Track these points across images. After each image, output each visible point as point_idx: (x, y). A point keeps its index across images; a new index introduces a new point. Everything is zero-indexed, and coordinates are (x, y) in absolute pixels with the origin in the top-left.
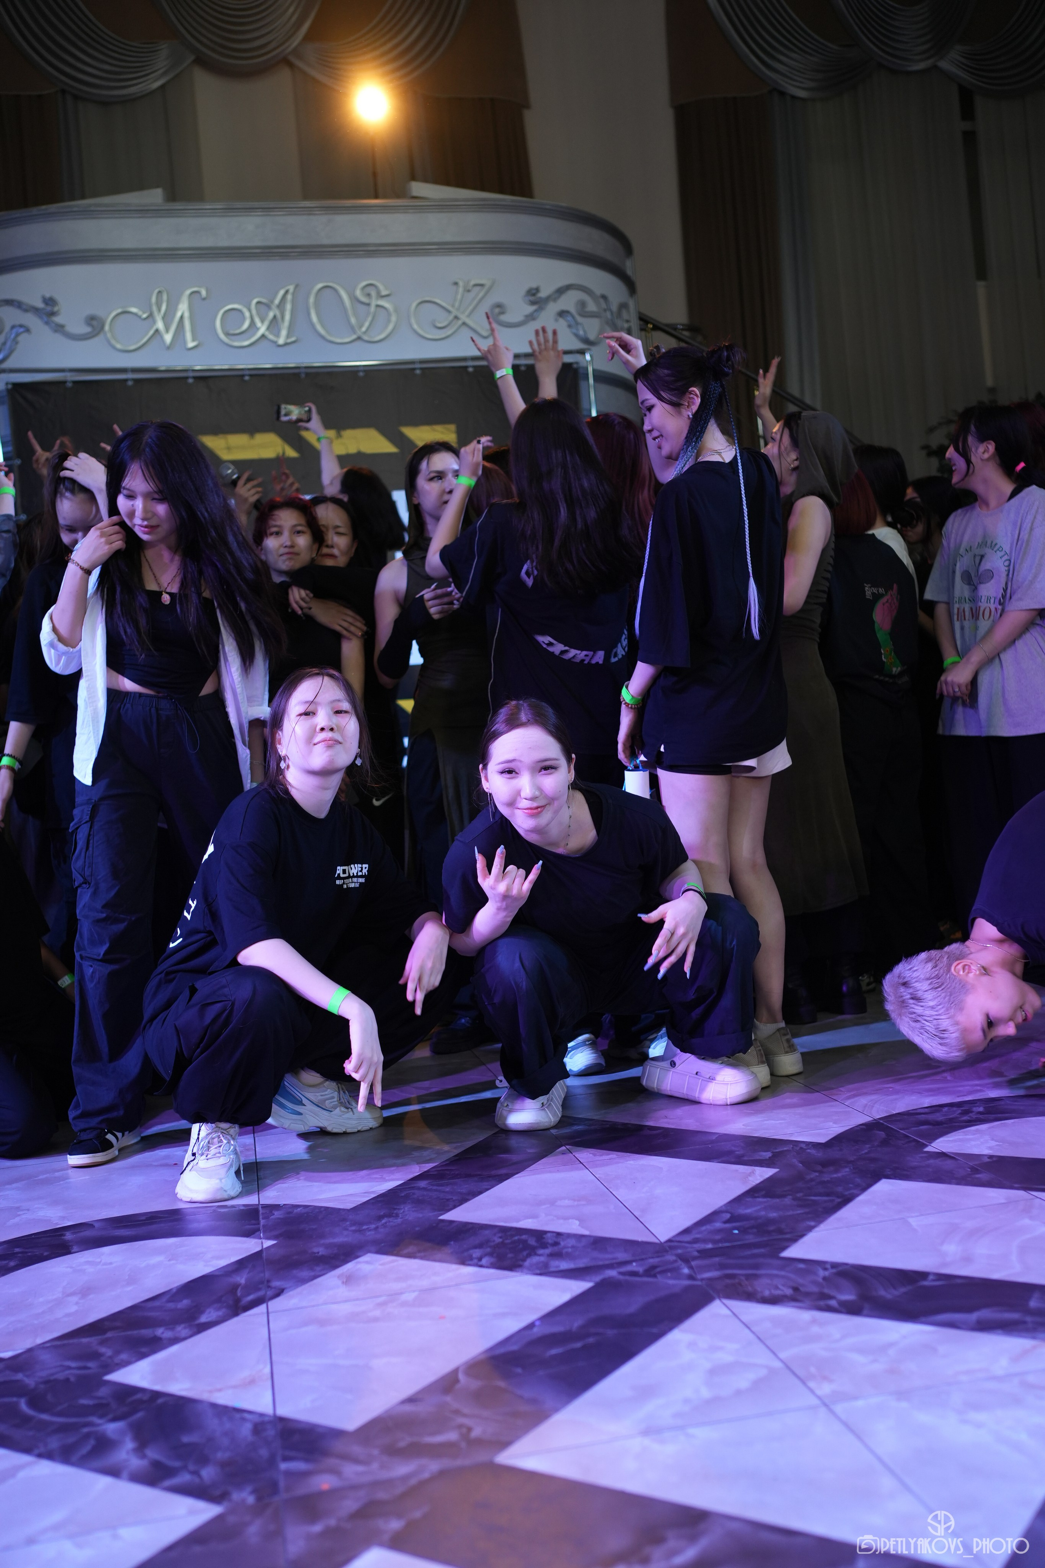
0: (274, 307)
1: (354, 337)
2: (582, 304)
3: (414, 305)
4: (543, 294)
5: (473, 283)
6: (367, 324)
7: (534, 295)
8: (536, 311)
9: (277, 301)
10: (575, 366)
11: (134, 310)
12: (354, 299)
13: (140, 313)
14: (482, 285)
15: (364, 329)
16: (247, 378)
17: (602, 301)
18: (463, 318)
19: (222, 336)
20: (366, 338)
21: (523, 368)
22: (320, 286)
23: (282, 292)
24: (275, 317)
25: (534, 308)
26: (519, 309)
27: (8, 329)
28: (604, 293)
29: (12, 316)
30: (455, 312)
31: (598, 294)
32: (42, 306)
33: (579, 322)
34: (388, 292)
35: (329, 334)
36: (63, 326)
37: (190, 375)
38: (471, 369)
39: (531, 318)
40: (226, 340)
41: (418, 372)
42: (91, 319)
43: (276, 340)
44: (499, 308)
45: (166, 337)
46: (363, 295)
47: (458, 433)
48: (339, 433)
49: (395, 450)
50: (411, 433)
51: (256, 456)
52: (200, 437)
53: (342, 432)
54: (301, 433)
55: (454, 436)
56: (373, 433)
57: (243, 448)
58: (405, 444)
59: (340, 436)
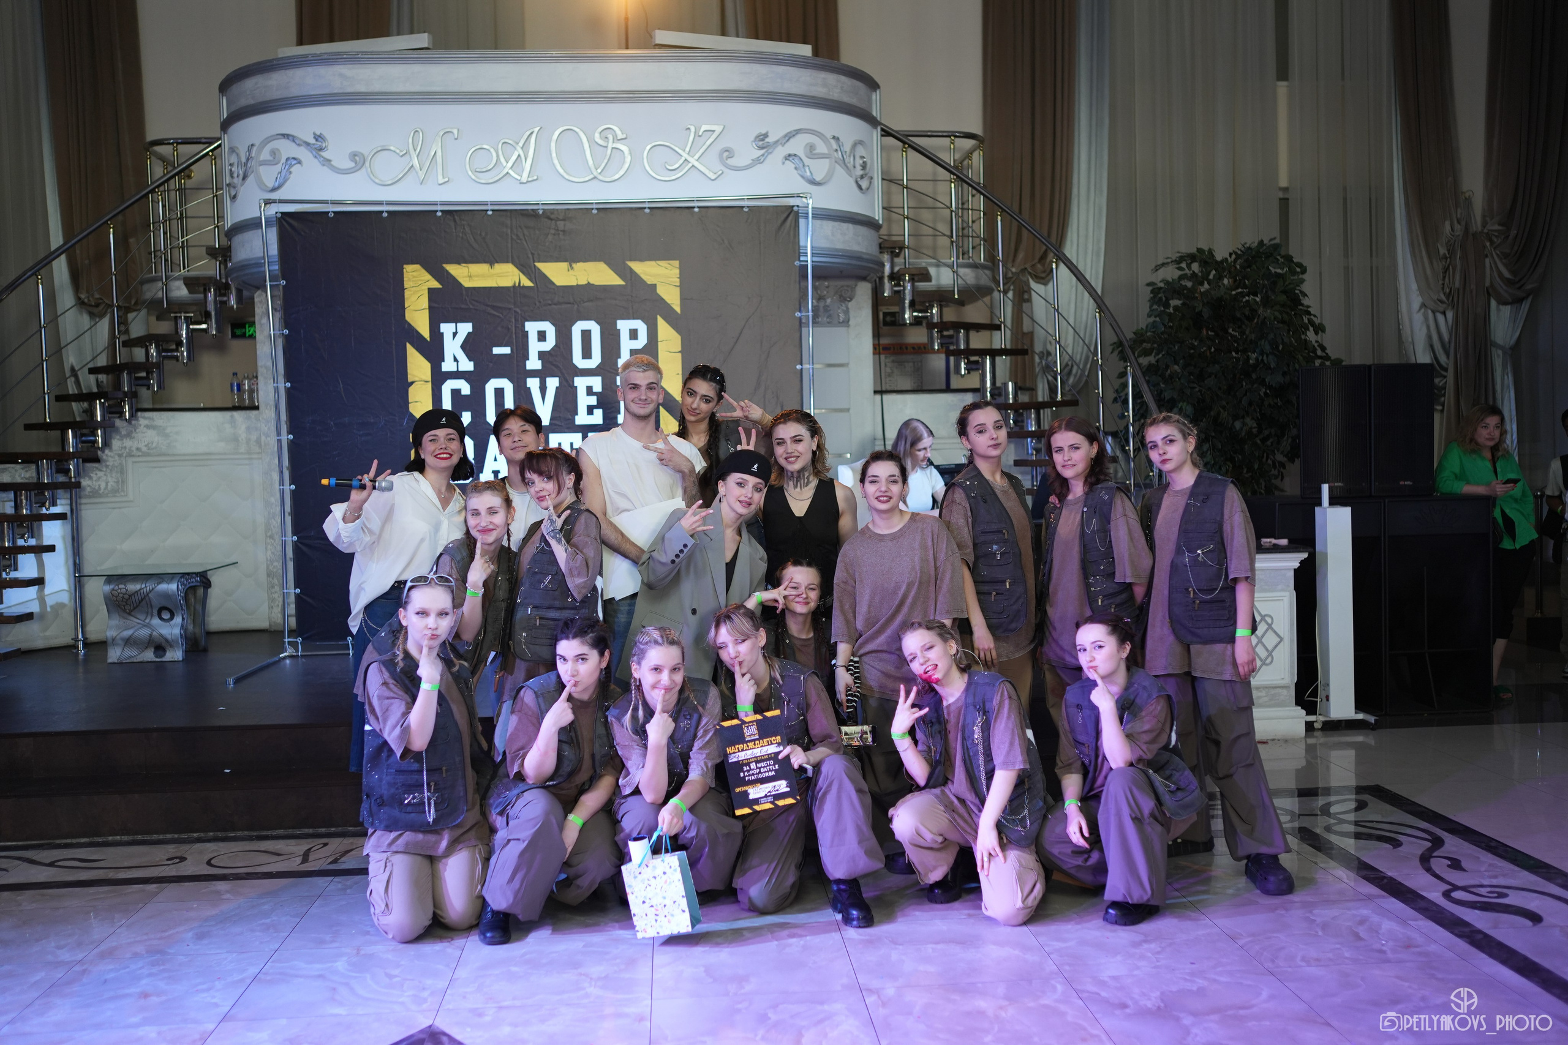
0: (519, 148)
1: (591, 176)
2: (811, 147)
3: (648, 147)
4: (771, 139)
5: (704, 128)
6: (603, 165)
7: (763, 140)
8: (763, 155)
9: (521, 144)
10: (795, 209)
11: (392, 148)
12: (591, 140)
13: (398, 151)
14: (714, 131)
15: (599, 171)
16: (490, 213)
17: (833, 142)
18: (693, 161)
19: (470, 173)
20: (600, 177)
21: (746, 210)
22: (560, 130)
23: (528, 133)
24: (519, 156)
25: (762, 152)
26: (747, 152)
27: (283, 160)
28: (836, 135)
29: (287, 149)
30: (685, 155)
31: (829, 135)
32: (313, 141)
33: (806, 164)
34: (624, 136)
35: (568, 174)
36: (330, 161)
37: (439, 208)
38: (696, 210)
39: (758, 161)
40: (473, 177)
41: (647, 211)
42: (354, 156)
43: (519, 178)
44: (728, 153)
45: (420, 172)
46: (601, 138)
47: (681, 268)
48: (571, 266)
49: (622, 283)
50: (638, 267)
51: (494, 285)
52: (444, 265)
53: (574, 265)
54: (537, 264)
55: (678, 271)
56: (602, 266)
57: (483, 276)
58: (632, 278)
59: (572, 268)
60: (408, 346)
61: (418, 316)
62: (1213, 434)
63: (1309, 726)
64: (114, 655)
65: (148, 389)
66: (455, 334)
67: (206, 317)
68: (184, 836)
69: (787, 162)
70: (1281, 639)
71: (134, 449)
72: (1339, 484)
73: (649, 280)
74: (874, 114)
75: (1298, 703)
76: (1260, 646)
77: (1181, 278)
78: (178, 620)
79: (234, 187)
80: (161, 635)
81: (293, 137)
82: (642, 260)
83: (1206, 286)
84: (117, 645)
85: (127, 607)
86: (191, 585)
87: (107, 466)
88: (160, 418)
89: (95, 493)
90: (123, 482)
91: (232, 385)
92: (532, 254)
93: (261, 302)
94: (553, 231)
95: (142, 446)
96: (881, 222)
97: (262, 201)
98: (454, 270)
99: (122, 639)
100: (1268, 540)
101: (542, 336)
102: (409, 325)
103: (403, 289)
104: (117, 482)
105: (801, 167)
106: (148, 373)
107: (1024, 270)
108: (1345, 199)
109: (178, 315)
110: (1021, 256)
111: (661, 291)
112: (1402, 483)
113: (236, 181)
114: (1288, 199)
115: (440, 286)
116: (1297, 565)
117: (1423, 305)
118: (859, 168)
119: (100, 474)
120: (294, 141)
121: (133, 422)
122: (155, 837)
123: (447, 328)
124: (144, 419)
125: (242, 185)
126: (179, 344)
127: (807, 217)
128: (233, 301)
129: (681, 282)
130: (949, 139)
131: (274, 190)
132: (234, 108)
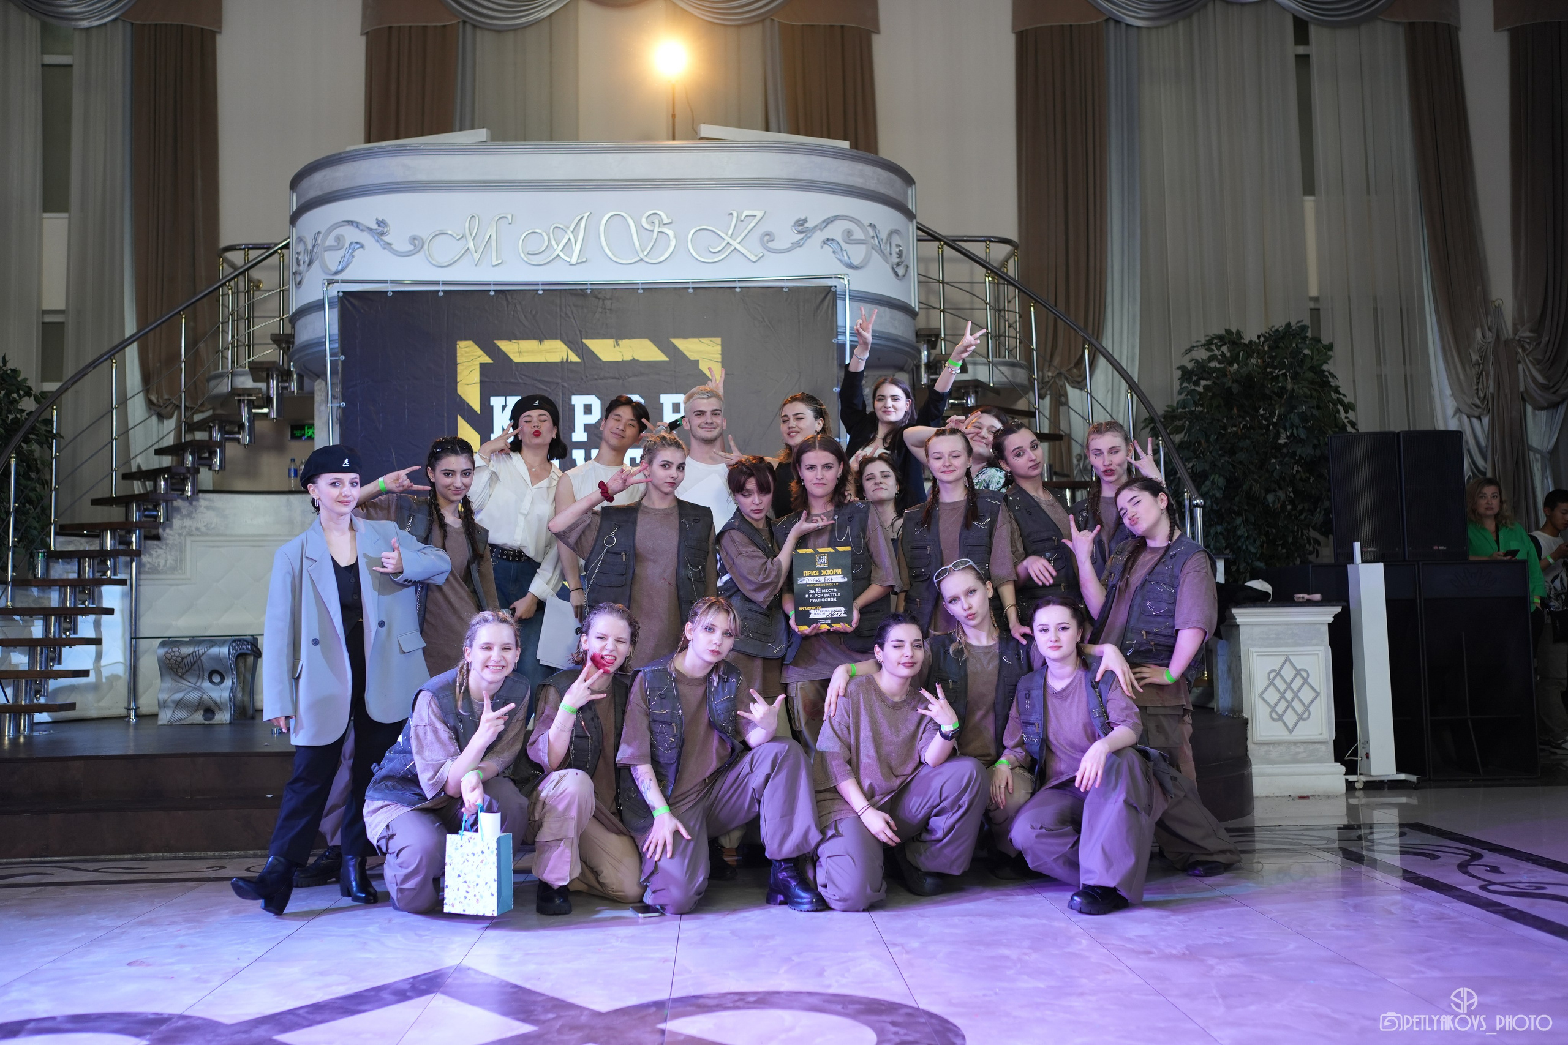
0: (569, 232)
1: (638, 258)
2: (849, 233)
3: (693, 231)
4: (810, 224)
5: (745, 214)
6: (649, 247)
7: (802, 225)
8: (802, 239)
9: (572, 228)
10: (833, 289)
11: (450, 232)
12: (638, 225)
13: (455, 235)
14: (755, 216)
15: (645, 253)
16: (540, 292)
17: (869, 229)
18: (735, 244)
19: (522, 255)
20: (646, 259)
21: (785, 290)
22: (609, 215)
23: (579, 218)
24: (569, 239)
25: (802, 236)
26: (787, 236)
27: (347, 245)
28: (873, 223)
29: (351, 234)
30: (728, 239)
31: (866, 223)
32: (375, 226)
33: (844, 248)
34: (670, 221)
35: (615, 256)
36: (390, 244)
37: (492, 288)
38: (738, 290)
39: (797, 245)
40: (525, 259)
41: (691, 291)
42: (413, 239)
43: (568, 260)
44: (769, 236)
45: (475, 255)
46: (648, 223)
47: (723, 345)
48: (617, 342)
49: (664, 358)
50: (680, 343)
51: (543, 360)
52: (496, 342)
53: (620, 342)
54: (584, 341)
55: (719, 348)
56: (647, 343)
57: (533, 352)
58: (676, 355)
59: (618, 345)
60: (459, 418)
61: (469, 390)
62: (1246, 507)
63: (1350, 786)
64: (165, 717)
65: (210, 469)
66: (504, 407)
67: (268, 402)
68: (224, 854)
69: (825, 246)
70: (1318, 694)
71: (193, 529)
72: (1372, 549)
73: (692, 356)
74: (910, 207)
75: (1336, 760)
76: (1296, 700)
77: (1212, 358)
78: (228, 683)
79: (300, 274)
80: (211, 698)
81: (357, 223)
82: (685, 336)
83: (1235, 366)
84: (168, 707)
85: (180, 670)
86: (242, 651)
87: (167, 545)
88: (219, 500)
89: (155, 570)
90: (181, 560)
91: (289, 470)
92: (580, 331)
93: (320, 390)
94: (600, 310)
95: (200, 525)
96: (917, 309)
97: (325, 281)
98: (505, 346)
99: (173, 702)
100: (1301, 595)
101: (588, 409)
102: (461, 398)
103: (455, 364)
104: (176, 561)
105: (839, 251)
106: (210, 454)
107: (1060, 374)
108: (1375, 309)
109: (242, 398)
110: (1056, 361)
111: (704, 367)
112: (1435, 548)
113: (301, 268)
114: (1318, 309)
115: (491, 362)
116: (1331, 619)
117: (1458, 411)
118: (895, 255)
119: (160, 551)
120: (357, 227)
121: (194, 503)
122: (197, 854)
123: (496, 402)
124: (204, 500)
125: (307, 271)
126: (241, 426)
127: (844, 299)
128: (294, 386)
129: (723, 358)
130: (984, 244)
131: (337, 273)
132: (303, 200)
